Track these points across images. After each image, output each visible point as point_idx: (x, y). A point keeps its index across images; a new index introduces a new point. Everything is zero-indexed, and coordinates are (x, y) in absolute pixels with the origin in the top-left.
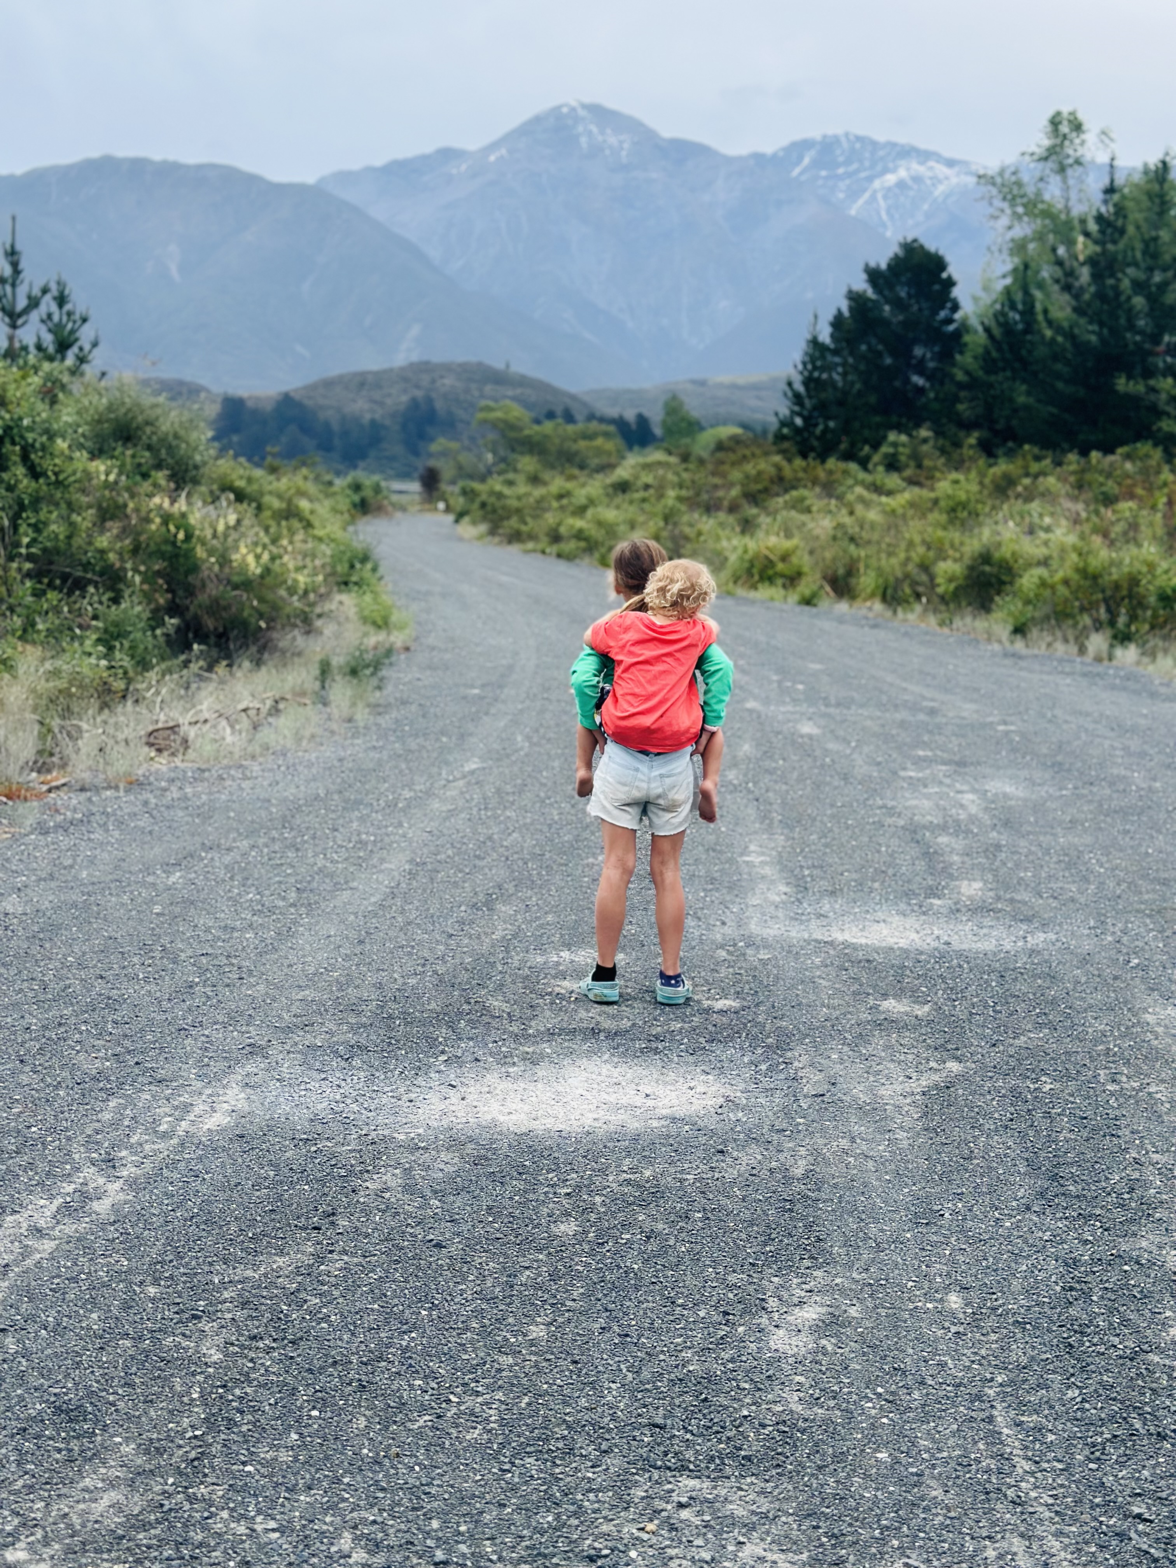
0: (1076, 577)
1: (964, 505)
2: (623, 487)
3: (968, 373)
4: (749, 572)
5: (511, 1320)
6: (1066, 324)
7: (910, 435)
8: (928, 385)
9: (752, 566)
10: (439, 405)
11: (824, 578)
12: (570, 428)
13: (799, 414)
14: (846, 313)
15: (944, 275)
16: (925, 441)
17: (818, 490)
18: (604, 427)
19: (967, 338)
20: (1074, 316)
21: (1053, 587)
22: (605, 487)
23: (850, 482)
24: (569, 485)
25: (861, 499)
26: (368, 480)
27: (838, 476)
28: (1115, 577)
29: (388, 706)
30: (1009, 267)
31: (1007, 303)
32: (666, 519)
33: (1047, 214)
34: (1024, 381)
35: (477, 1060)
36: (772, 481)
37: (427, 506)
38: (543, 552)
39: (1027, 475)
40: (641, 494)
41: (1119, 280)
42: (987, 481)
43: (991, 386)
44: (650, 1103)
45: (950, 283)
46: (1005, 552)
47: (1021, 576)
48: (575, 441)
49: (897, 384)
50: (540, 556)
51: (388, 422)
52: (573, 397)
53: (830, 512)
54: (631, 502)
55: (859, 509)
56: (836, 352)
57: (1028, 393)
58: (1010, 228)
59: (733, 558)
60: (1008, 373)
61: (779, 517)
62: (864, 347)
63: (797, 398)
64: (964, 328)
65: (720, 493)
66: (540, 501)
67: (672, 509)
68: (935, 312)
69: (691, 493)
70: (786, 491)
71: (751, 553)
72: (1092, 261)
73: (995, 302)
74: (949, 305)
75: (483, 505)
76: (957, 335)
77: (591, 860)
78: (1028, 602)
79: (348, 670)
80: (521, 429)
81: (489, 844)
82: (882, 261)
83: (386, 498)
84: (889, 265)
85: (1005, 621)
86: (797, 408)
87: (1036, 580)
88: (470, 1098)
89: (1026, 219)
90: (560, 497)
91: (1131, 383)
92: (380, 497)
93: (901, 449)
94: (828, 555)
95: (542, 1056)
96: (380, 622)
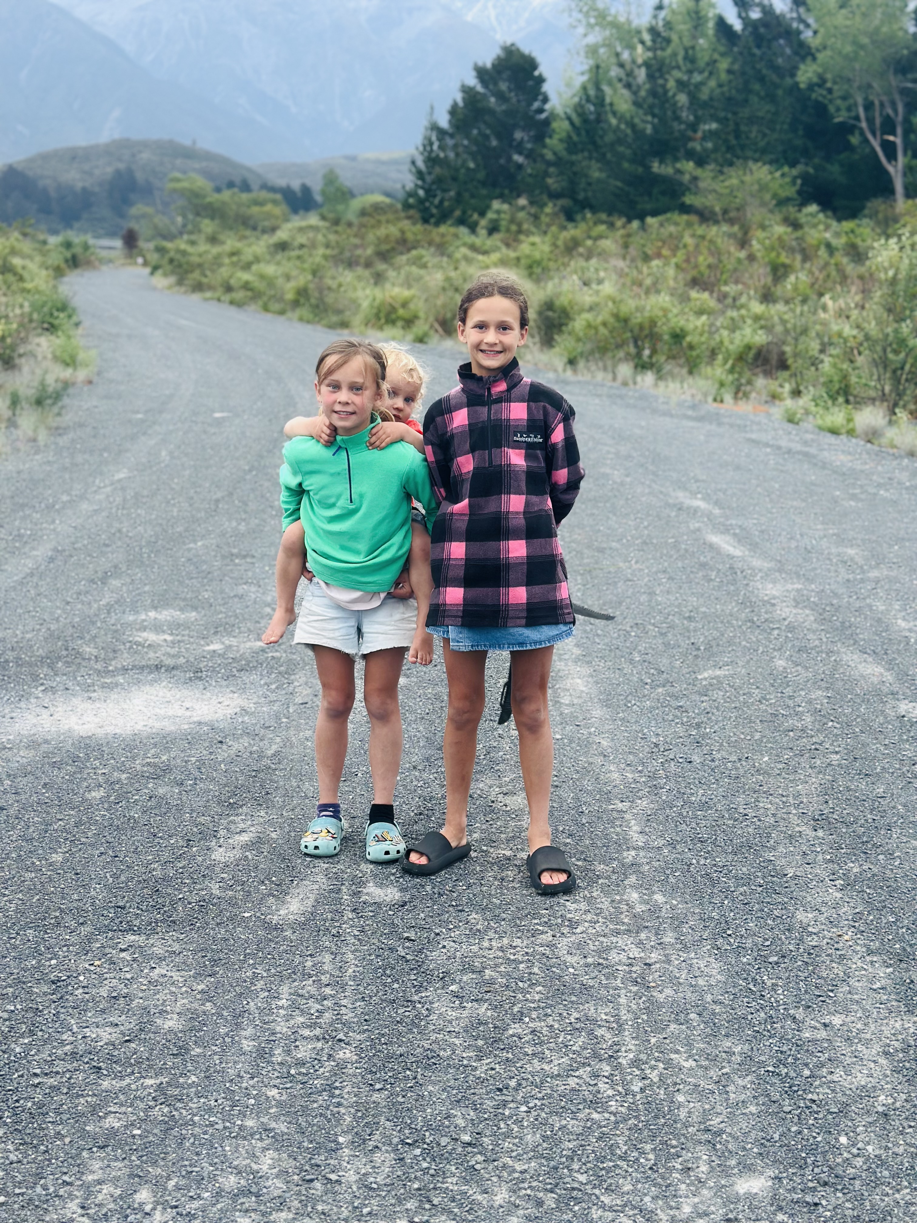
0: (612, 320)
1: (538, 263)
2: (283, 246)
3: (555, 154)
4: (377, 316)
5: (40, 852)
6: (628, 116)
7: (510, 204)
8: (526, 162)
9: (379, 311)
10: (140, 176)
11: (437, 320)
12: (245, 196)
13: (422, 188)
14: (461, 104)
15: (536, 73)
16: (523, 208)
17: (432, 249)
18: (271, 196)
19: (555, 125)
20: (633, 108)
21: (596, 329)
22: (268, 247)
23: (458, 243)
24: (239, 245)
25: (466, 259)
26: (77, 239)
27: (449, 238)
28: (639, 320)
29: (66, 429)
30: (586, 67)
31: (584, 97)
32: (314, 273)
33: (615, 25)
34: (598, 161)
35: (67, 689)
36: (398, 242)
37: (129, 261)
38: (219, 300)
39: (589, 237)
40: (296, 253)
41: (666, 80)
42: (560, 243)
43: (573, 163)
44: (188, 713)
45: (541, 80)
46: (563, 301)
47: (574, 320)
48: (249, 207)
49: (502, 161)
50: (215, 303)
51: (97, 189)
52: (249, 170)
53: (442, 267)
54: (289, 259)
55: (463, 265)
56: (452, 136)
57: (601, 170)
58: (585, 35)
59: (365, 304)
60: (586, 154)
61: (403, 272)
62: (475, 132)
63: (420, 175)
64: (553, 116)
65: (359, 252)
66: (218, 257)
67: (318, 265)
68: (530, 104)
69: (335, 252)
70: (409, 250)
71: (378, 302)
72: (647, 64)
73: (574, 95)
74: (540, 97)
75: (171, 261)
76: (547, 123)
77: (192, 545)
78: (579, 340)
79: (33, 400)
80: (204, 197)
81: (118, 535)
82: (488, 60)
83: (93, 254)
84: (494, 65)
85: (561, 355)
86: (420, 183)
87: (584, 323)
88: (56, 716)
89: (597, 29)
90: (233, 254)
91: (663, 166)
92: (88, 253)
93: (503, 216)
94: (439, 302)
95: (117, 685)
96: (68, 360)
